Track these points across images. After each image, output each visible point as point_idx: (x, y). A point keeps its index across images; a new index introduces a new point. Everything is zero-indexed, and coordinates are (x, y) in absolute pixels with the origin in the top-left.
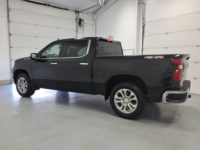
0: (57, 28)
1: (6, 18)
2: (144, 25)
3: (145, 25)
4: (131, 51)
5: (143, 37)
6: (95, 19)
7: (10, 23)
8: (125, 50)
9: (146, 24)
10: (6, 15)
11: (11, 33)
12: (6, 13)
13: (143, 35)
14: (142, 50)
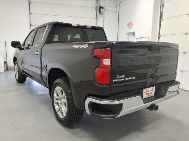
0: (76, 17)
1: (28, 11)
2: (161, 6)
3: (163, 5)
4: (147, 38)
5: (160, 21)
6: (118, 5)
7: (31, 14)
8: (142, 38)
9: (165, 4)
10: (28, 8)
11: (32, 24)
12: (28, 6)
13: (161, 18)
14: (159, 37)
